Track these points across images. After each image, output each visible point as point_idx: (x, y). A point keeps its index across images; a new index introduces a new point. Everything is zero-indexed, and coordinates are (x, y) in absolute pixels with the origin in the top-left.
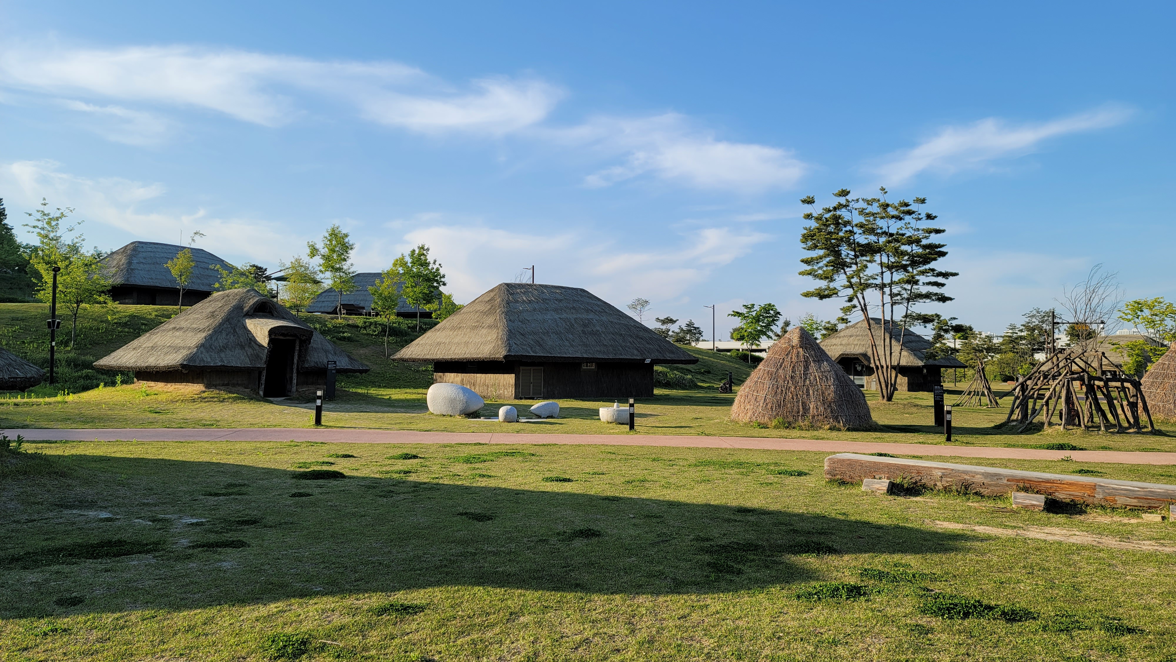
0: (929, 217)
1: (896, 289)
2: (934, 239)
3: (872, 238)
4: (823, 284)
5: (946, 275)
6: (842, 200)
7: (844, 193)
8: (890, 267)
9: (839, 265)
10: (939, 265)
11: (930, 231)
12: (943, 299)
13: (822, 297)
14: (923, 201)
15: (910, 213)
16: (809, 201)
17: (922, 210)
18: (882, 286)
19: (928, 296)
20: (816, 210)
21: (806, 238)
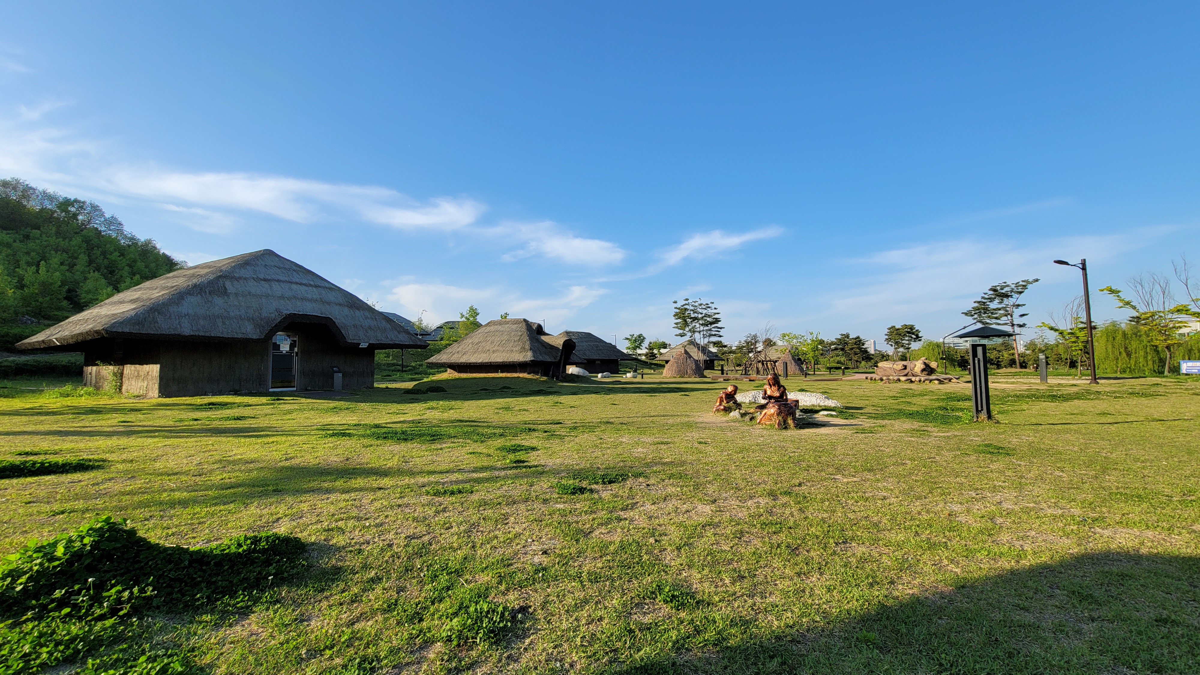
0: (715, 309)
1: (705, 333)
2: (716, 316)
3: (696, 315)
4: (681, 331)
5: (721, 328)
6: (687, 302)
7: (687, 300)
8: (702, 325)
9: (686, 324)
10: (719, 325)
11: (715, 314)
12: (720, 336)
13: (682, 336)
14: (713, 303)
15: (709, 307)
16: (675, 302)
17: (713, 306)
18: (700, 332)
19: (715, 335)
20: (679, 305)
21: (675, 316)
